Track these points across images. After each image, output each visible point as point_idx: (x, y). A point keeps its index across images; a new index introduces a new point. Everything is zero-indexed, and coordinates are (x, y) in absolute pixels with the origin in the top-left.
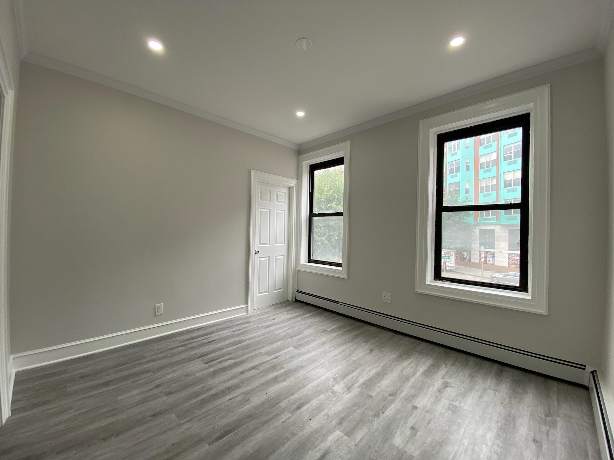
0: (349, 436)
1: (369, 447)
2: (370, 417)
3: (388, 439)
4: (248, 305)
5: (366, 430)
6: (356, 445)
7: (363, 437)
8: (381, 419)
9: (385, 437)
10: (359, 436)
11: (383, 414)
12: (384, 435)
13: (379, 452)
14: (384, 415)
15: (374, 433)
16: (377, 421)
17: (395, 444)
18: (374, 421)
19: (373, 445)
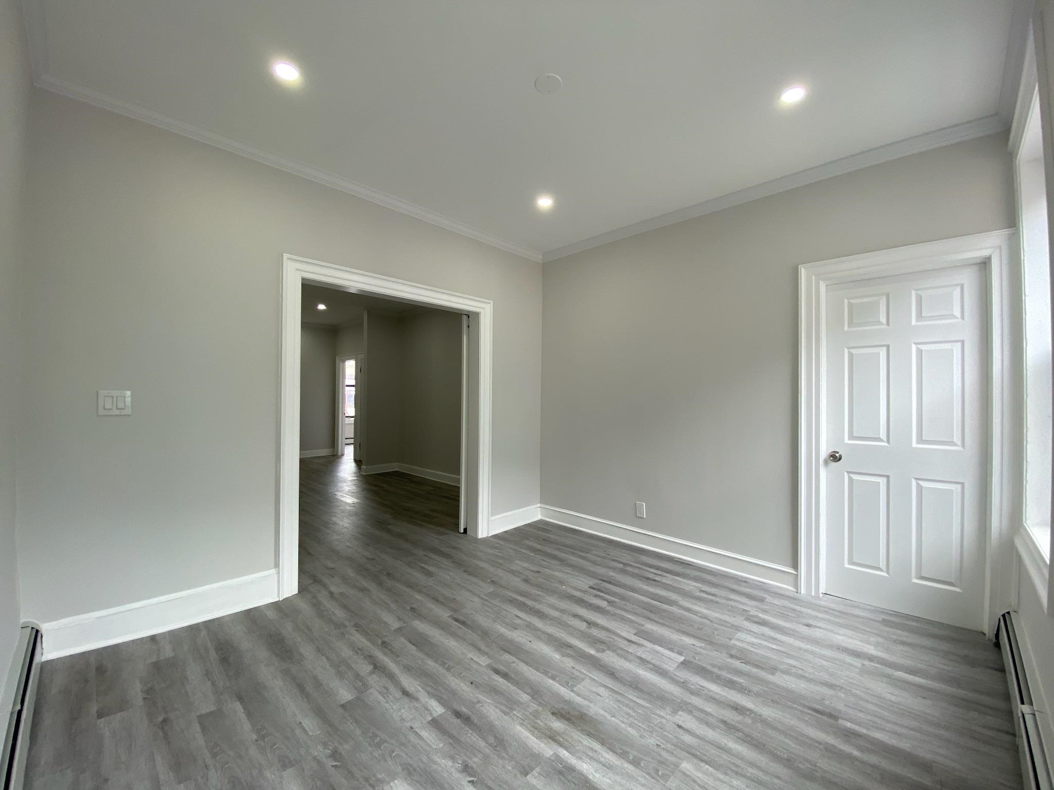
0: (431, 722)
1: (403, 744)
2: (465, 758)
3: (410, 774)
4: (797, 572)
5: (437, 745)
6: (411, 728)
7: (424, 740)
8: (458, 775)
9: (415, 770)
10: (428, 735)
11: (469, 782)
12: (418, 769)
13: (391, 756)
14: (465, 783)
15: (426, 755)
16: (452, 767)
17: (396, 781)
18: (454, 762)
19: (405, 750)
